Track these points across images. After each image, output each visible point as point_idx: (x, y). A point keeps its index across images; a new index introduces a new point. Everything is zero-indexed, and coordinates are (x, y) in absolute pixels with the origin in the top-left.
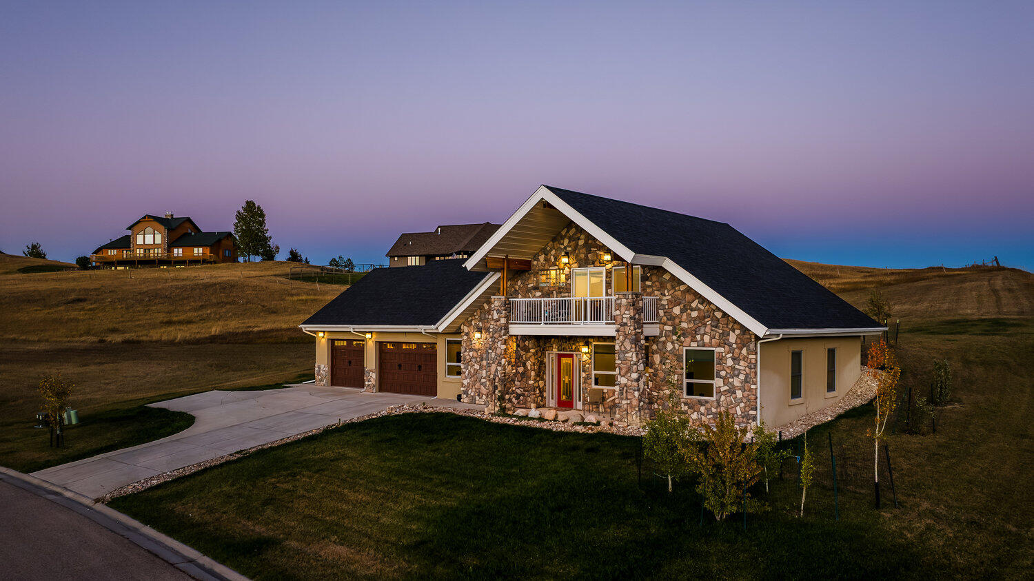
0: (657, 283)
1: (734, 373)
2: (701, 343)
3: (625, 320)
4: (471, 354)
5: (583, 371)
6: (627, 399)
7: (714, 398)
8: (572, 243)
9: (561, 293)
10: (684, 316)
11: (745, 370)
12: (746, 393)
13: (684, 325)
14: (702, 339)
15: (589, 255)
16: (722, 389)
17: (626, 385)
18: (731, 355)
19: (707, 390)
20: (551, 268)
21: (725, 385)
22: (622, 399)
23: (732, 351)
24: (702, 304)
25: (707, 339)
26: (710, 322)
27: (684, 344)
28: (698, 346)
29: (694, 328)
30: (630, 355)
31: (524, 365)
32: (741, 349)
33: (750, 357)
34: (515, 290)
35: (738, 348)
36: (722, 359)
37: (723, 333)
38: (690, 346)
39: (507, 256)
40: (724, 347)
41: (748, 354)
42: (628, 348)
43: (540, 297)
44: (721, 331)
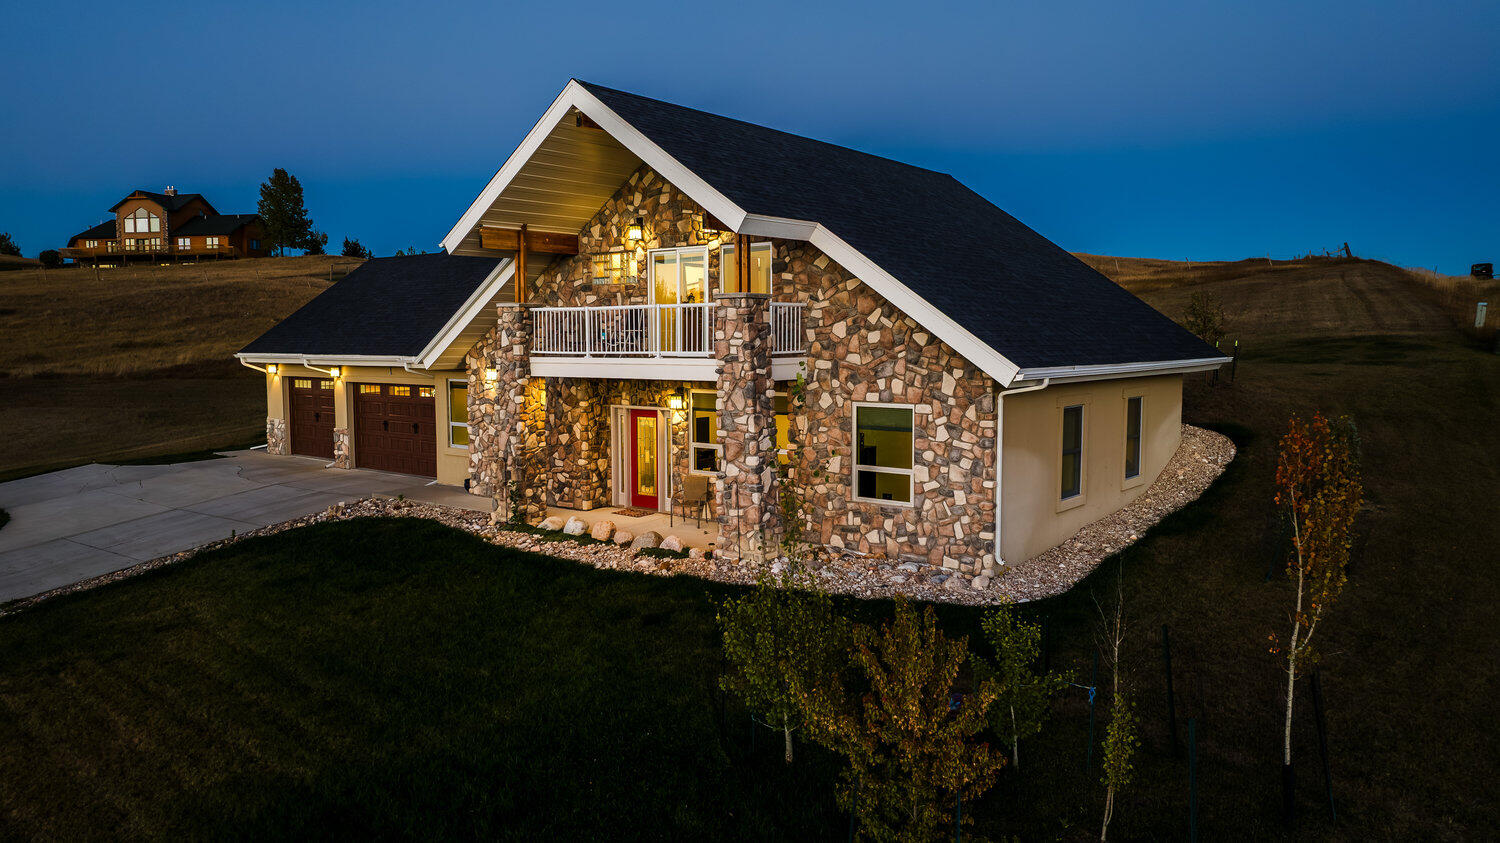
0: (802, 277)
1: (951, 455)
2: (886, 395)
3: (733, 351)
4: (483, 407)
5: (675, 443)
6: (738, 507)
7: (911, 504)
8: (649, 201)
9: (630, 296)
10: (855, 341)
11: (972, 451)
12: (974, 497)
13: (854, 359)
14: (889, 387)
15: (679, 225)
16: (927, 487)
17: (735, 479)
18: (944, 420)
19: (899, 489)
20: (612, 250)
21: (931, 478)
22: (729, 506)
23: (947, 411)
24: (888, 317)
25: (897, 386)
26: (904, 354)
27: (854, 397)
28: (881, 400)
29: (873, 365)
30: (742, 420)
31: (570, 430)
32: (965, 408)
33: (983, 424)
34: (553, 292)
35: (958, 405)
36: (926, 427)
37: (929, 376)
38: (865, 400)
39: (524, 227)
40: (931, 404)
41: (979, 418)
42: (740, 406)
43: (593, 304)
44: (925, 372)
